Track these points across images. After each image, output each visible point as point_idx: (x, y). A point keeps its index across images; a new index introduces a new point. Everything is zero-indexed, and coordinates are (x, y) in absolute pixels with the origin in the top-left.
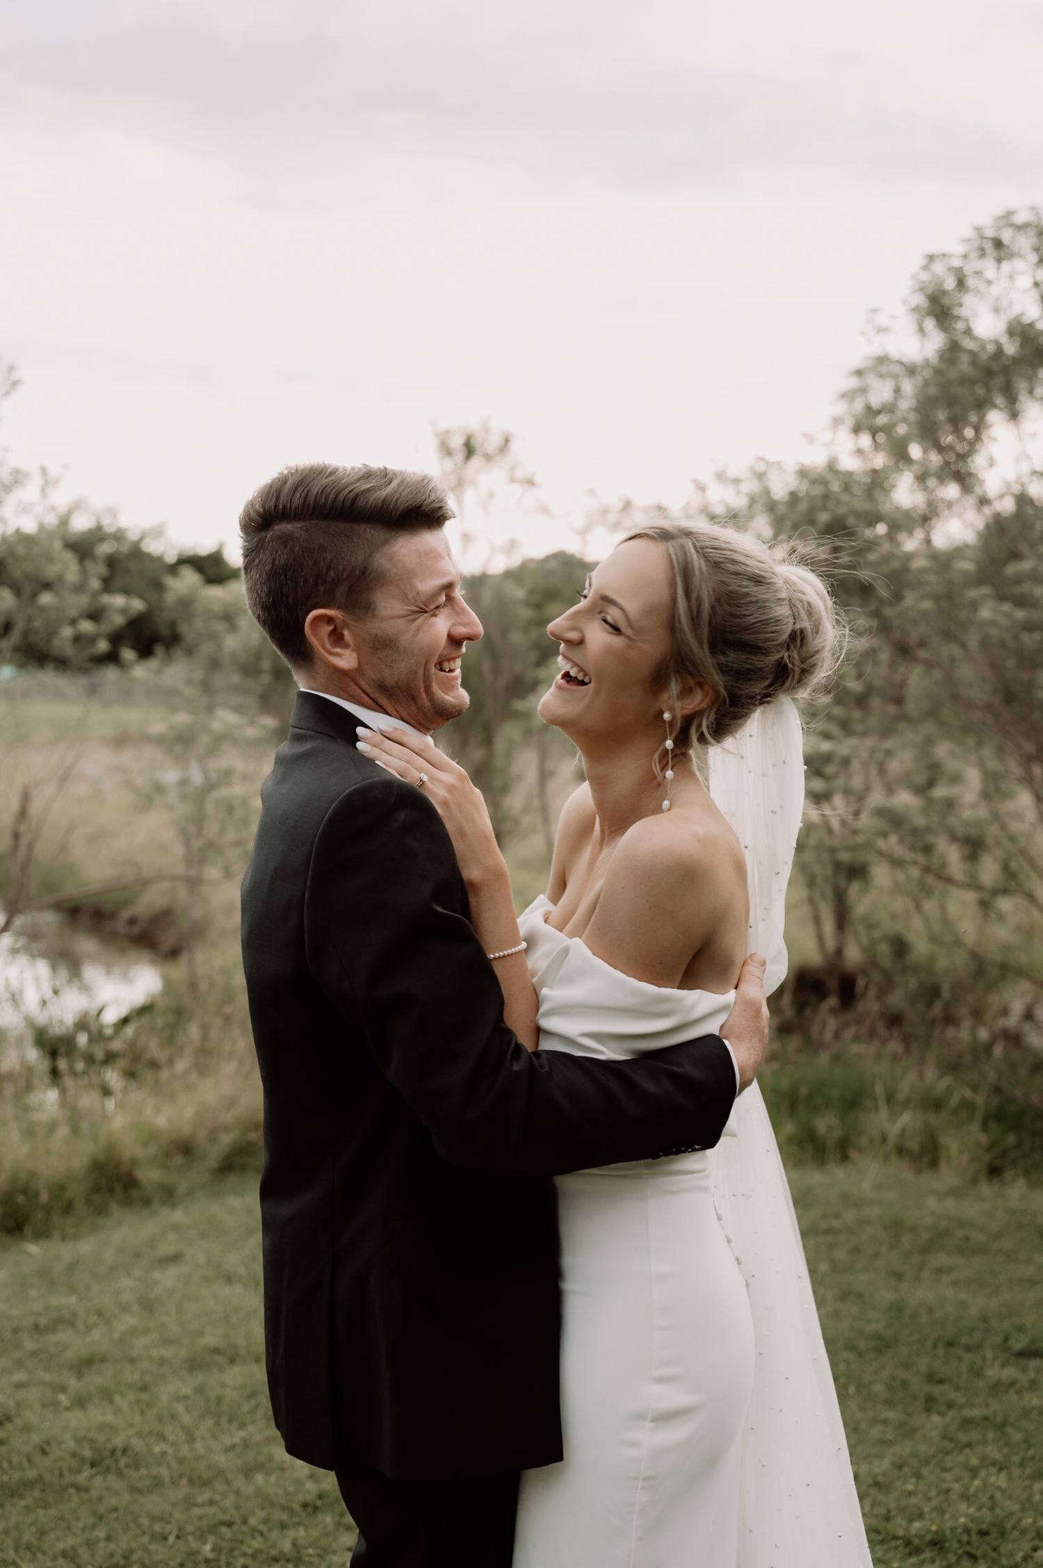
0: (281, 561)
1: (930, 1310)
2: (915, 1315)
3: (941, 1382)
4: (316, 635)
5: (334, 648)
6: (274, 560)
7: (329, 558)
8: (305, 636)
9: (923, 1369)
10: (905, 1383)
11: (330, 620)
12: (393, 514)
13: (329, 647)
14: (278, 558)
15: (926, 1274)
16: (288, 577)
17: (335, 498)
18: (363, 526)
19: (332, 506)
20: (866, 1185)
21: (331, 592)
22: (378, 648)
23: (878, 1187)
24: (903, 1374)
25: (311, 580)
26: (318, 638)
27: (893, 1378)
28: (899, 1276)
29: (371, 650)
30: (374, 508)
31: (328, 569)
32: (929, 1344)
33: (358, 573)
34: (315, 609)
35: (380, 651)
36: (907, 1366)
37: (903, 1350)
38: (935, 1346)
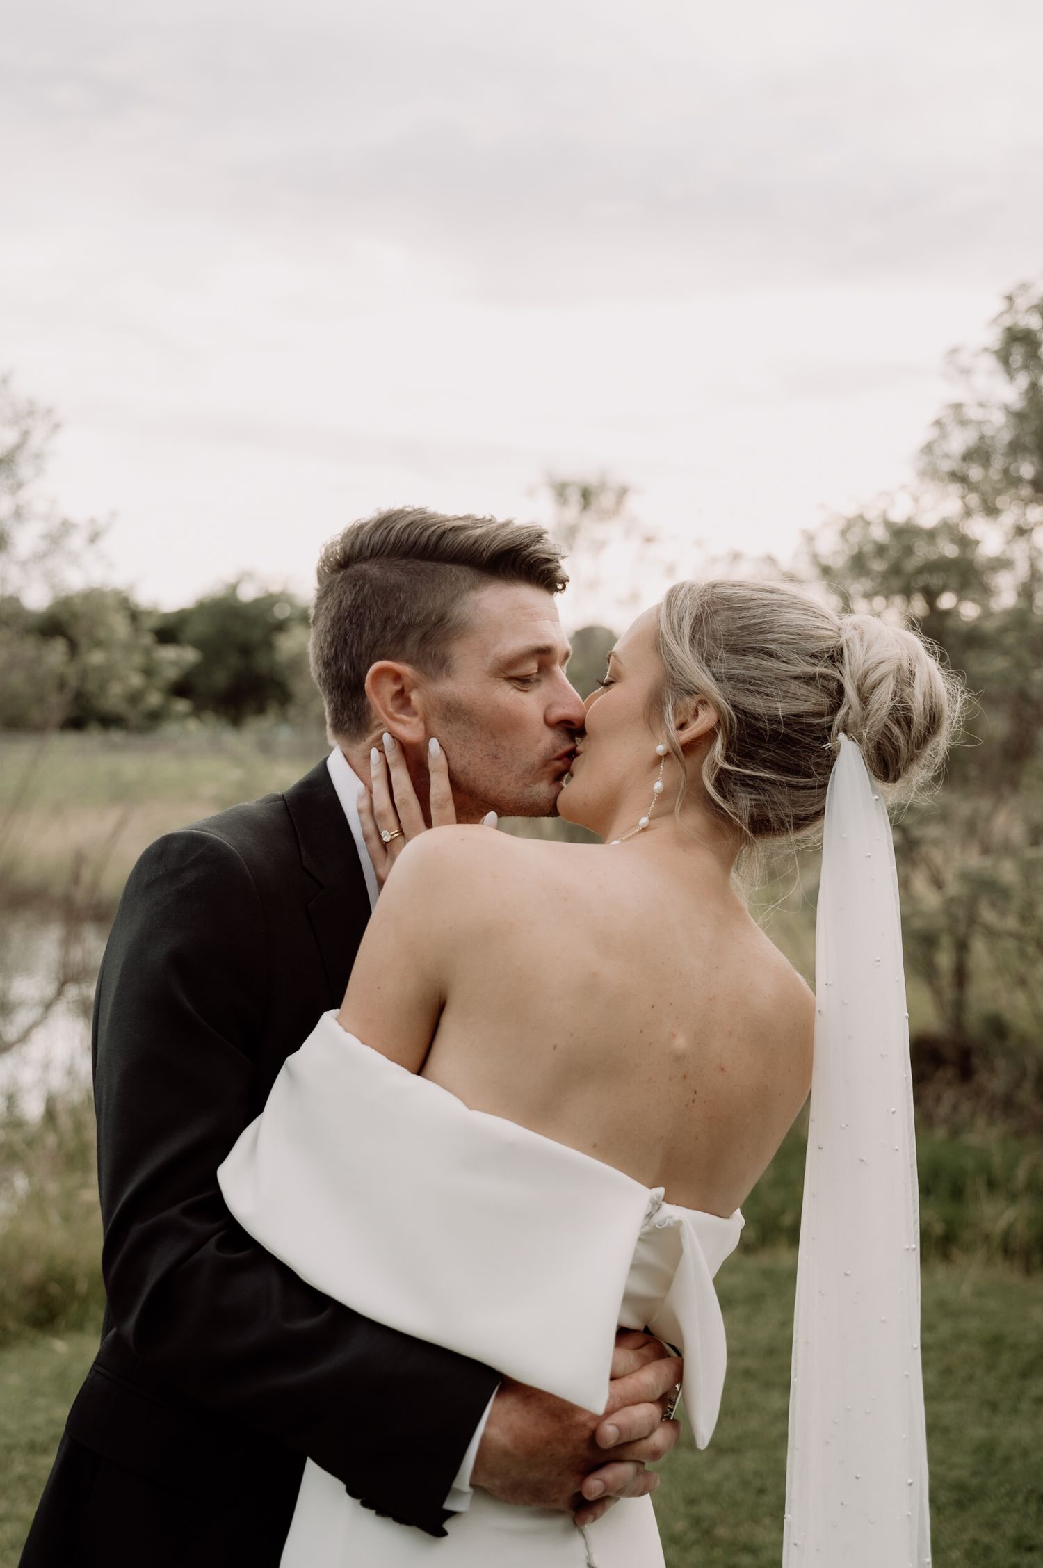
0: (347, 601)
1: (1025, 1453)
2: (1007, 1460)
3: (1031, 1549)
4: (377, 693)
5: (400, 713)
6: (341, 602)
7: (403, 598)
8: (365, 692)
9: (1010, 1531)
10: (988, 1550)
11: (397, 677)
12: (484, 554)
13: (391, 709)
14: (345, 599)
15: (1025, 1406)
16: (353, 621)
17: (421, 533)
18: (448, 566)
19: (416, 542)
20: (966, 1289)
21: (401, 638)
22: (450, 720)
23: (979, 1293)
24: (986, 1538)
25: (378, 624)
26: (379, 696)
27: (975, 1542)
28: (994, 1407)
29: (441, 721)
30: (463, 545)
31: (401, 610)
32: (1020, 1499)
33: (433, 619)
34: (381, 660)
35: (452, 724)
36: (993, 1526)
37: (990, 1507)
38: (1026, 1500)
